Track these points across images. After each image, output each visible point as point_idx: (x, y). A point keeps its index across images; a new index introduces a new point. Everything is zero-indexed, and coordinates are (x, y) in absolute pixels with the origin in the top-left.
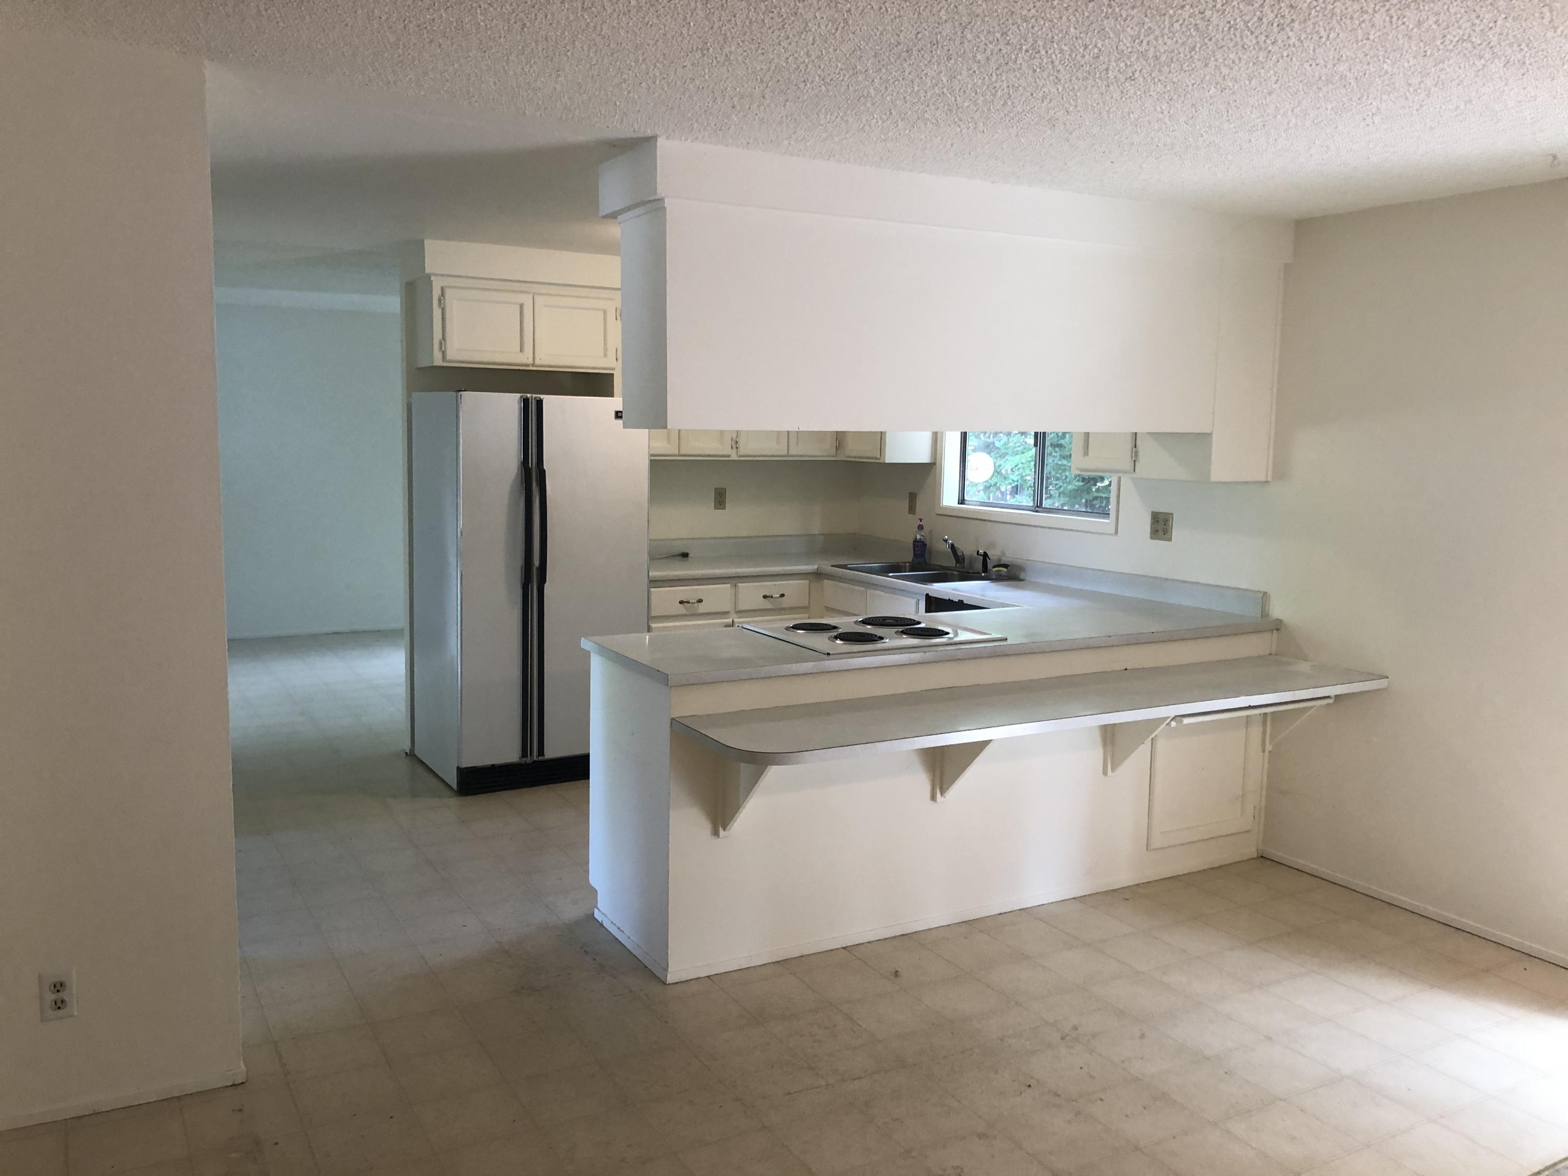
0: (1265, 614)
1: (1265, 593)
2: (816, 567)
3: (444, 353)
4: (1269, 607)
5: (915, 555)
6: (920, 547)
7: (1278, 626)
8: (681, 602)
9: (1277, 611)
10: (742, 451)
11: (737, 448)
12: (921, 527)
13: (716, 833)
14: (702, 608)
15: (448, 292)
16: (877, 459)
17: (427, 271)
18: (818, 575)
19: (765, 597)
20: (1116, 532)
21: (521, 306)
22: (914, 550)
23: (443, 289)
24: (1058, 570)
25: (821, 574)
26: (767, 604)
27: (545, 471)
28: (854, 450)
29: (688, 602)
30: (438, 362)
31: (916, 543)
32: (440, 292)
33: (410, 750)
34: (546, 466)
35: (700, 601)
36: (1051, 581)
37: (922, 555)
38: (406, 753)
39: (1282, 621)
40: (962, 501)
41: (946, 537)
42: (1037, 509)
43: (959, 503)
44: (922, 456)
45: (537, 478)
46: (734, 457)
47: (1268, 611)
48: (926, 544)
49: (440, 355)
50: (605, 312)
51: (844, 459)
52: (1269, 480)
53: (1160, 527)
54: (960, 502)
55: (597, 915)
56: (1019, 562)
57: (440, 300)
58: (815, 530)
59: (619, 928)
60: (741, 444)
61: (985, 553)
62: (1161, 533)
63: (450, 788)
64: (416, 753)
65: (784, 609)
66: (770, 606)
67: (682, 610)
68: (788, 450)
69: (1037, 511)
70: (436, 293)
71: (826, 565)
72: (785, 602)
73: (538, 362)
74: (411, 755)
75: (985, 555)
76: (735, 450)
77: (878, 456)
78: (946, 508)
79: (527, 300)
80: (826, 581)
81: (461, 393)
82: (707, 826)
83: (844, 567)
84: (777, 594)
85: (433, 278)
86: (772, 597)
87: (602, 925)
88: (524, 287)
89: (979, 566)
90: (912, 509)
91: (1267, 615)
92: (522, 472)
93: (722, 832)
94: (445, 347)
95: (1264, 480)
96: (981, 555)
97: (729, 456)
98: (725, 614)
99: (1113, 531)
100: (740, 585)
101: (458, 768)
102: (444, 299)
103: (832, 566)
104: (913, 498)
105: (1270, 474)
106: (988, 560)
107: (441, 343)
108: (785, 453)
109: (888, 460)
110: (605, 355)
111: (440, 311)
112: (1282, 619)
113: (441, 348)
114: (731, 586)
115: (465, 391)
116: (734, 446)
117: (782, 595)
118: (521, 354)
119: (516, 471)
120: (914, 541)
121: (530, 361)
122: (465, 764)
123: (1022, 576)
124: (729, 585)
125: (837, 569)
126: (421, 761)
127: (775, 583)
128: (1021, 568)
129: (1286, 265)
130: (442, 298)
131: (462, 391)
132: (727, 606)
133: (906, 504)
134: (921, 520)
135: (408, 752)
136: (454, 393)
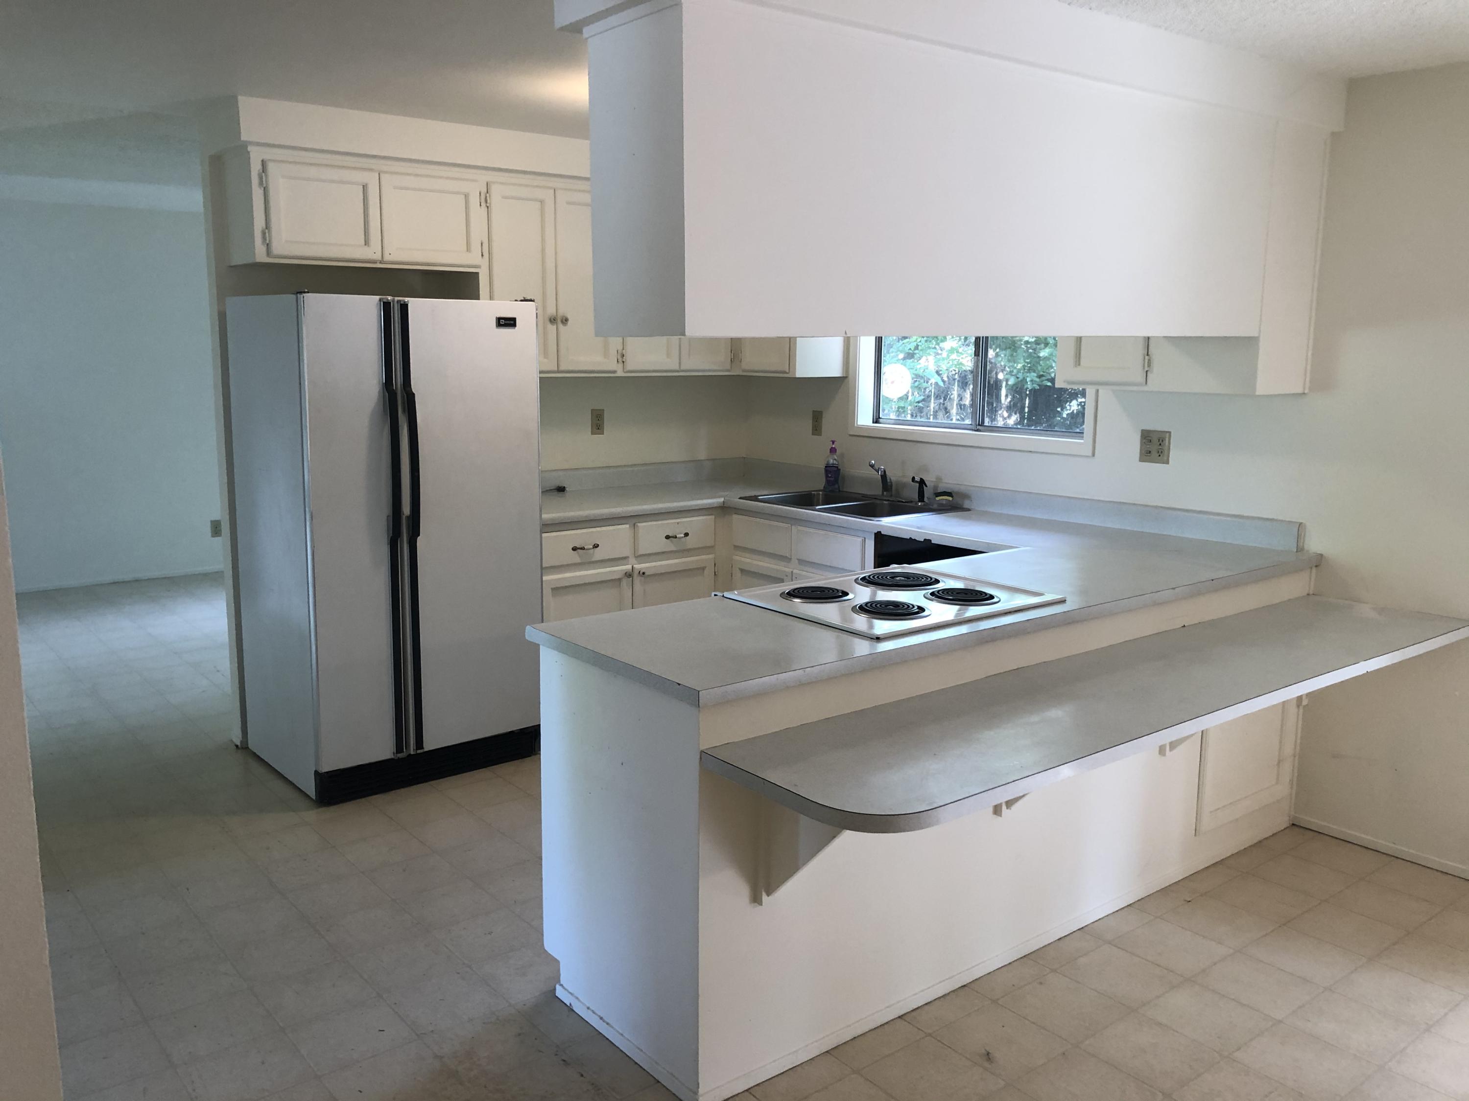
0: (1300, 549)
1: (1301, 524)
2: (722, 500)
3: (268, 246)
4: (1304, 541)
5: (828, 482)
6: (833, 473)
7: (1318, 562)
8: (574, 549)
9: (1315, 544)
10: (629, 367)
11: (623, 362)
12: (833, 451)
13: (756, 899)
14: (598, 554)
15: (271, 167)
16: (785, 372)
17: (244, 137)
18: (724, 510)
19: (668, 537)
20: (1093, 455)
21: (365, 187)
22: (827, 476)
23: (264, 163)
24: (1012, 497)
25: (729, 508)
26: (670, 546)
27: (414, 394)
28: (752, 363)
29: (583, 549)
30: (261, 256)
31: (828, 469)
32: (260, 167)
33: (241, 742)
34: (415, 387)
35: (596, 546)
36: (1005, 511)
37: (836, 481)
38: (237, 746)
39: (1321, 555)
40: (876, 420)
41: (873, 462)
42: (979, 427)
43: (873, 423)
44: (834, 370)
45: (403, 403)
46: (620, 374)
47: (1303, 546)
48: (840, 469)
49: (264, 249)
50: (466, 196)
51: (741, 373)
52: (1306, 392)
53: (1154, 448)
54: (875, 420)
55: (560, 992)
56: (963, 489)
57: (261, 178)
58: (702, 455)
59: (601, 1018)
60: (628, 358)
61: (921, 479)
62: (1154, 454)
63: (307, 796)
64: (251, 746)
65: (689, 550)
66: (673, 548)
67: (575, 557)
68: (680, 363)
69: (978, 430)
70: (255, 168)
71: (733, 496)
72: (690, 542)
73: (387, 258)
74: (243, 747)
75: (922, 482)
76: (621, 365)
77: (787, 371)
78: (862, 428)
79: (372, 180)
80: (735, 516)
81: (304, 295)
82: (743, 890)
83: (755, 498)
84: (681, 534)
85: (249, 148)
86: (676, 537)
87: (570, 1009)
88: (364, 163)
89: (912, 493)
90: (817, 430)
91: (1302, 549)
92: (384, 396)
93: (765, 897)
94: (270, 236)
95: (1300, 391)
96: (917, 482)
97: (615, 372)
98: (624, 559)
99: (1090, 454)
100: (639, 524)
101: (316, 773)
102: (266, 176)
103: (740, 498)
104: (817, 417)
105: (1308, 385)
106: (924, 486)
107: (264, 233)
108: (677, 367)
109: (800, 374)
110: (468, 249)
111: (261, 191)
112: (1322, 553)
113: (264, 238)
114: (630, 526)
115: (308, 292)
116: (620, 360)
117: (686, 535)
118: (366, 248)
119: (377, 394)
120: (826, 467)
121: (378, 256)
122: (325, 768)
123: (967, 504)
124: (627, 526)
125: (745, 501)
126: (258, 757)
127: (678, 520)
128: (966, 496)
129: (1333, 134)
130: (263, 174)
131: (305, 292)
132: (625, 550)
133: (809, 425)
134: (833, 442)
135: (239, 744)
136: (294, 296)
